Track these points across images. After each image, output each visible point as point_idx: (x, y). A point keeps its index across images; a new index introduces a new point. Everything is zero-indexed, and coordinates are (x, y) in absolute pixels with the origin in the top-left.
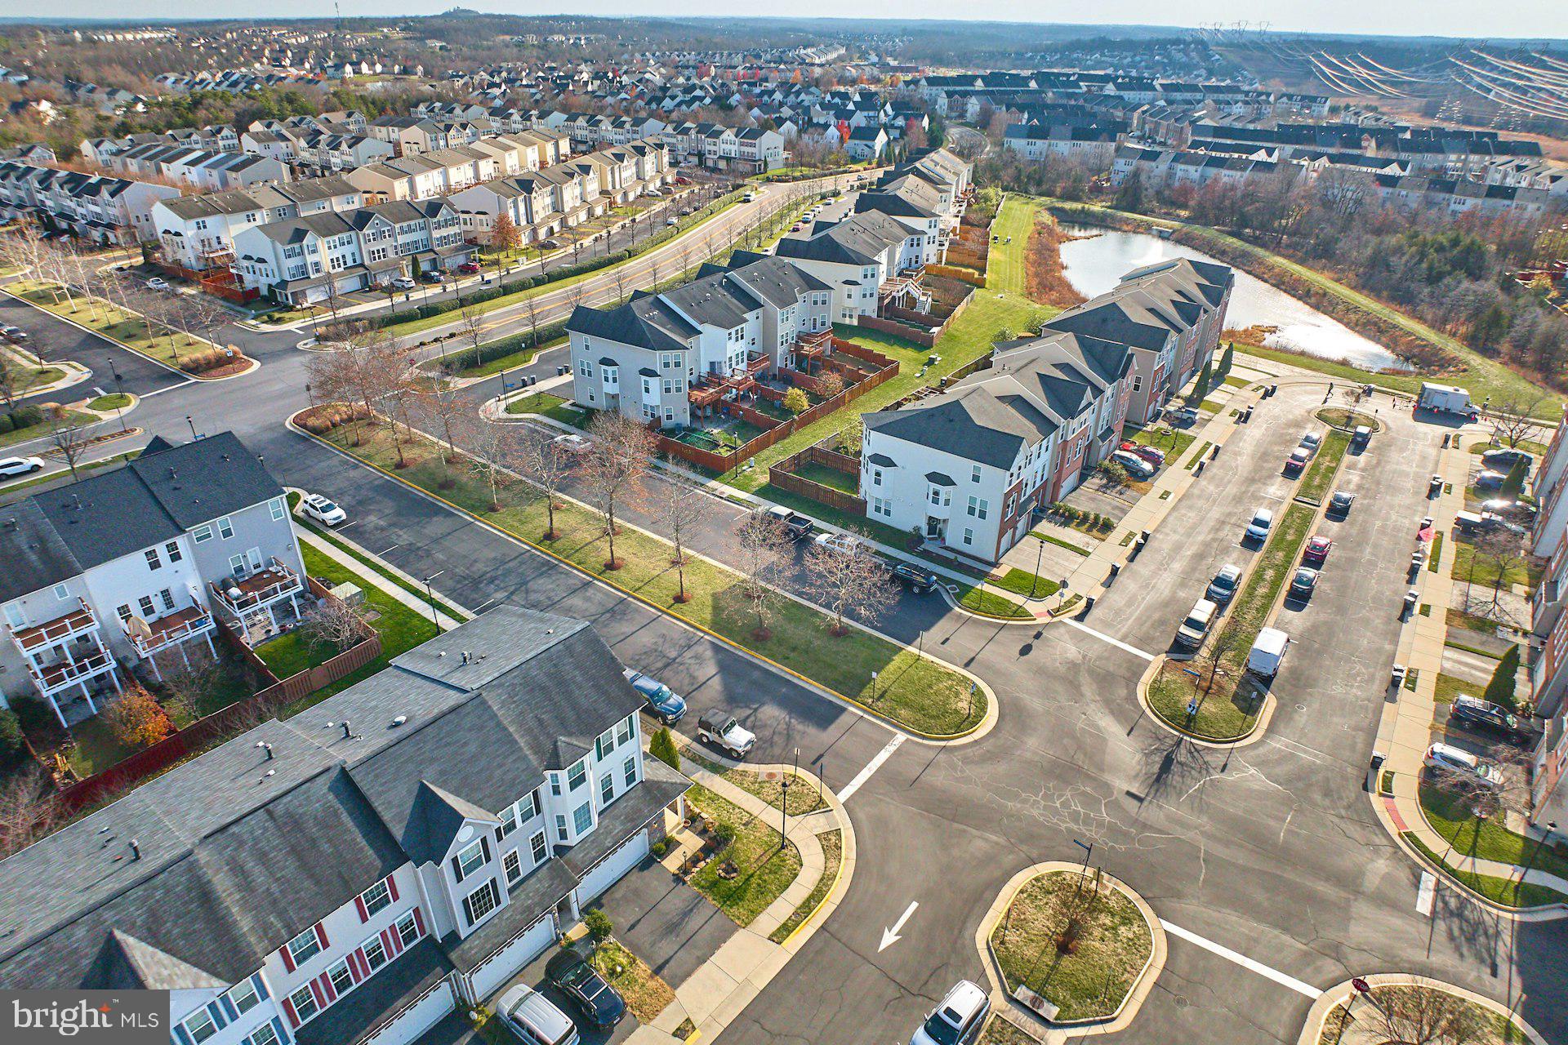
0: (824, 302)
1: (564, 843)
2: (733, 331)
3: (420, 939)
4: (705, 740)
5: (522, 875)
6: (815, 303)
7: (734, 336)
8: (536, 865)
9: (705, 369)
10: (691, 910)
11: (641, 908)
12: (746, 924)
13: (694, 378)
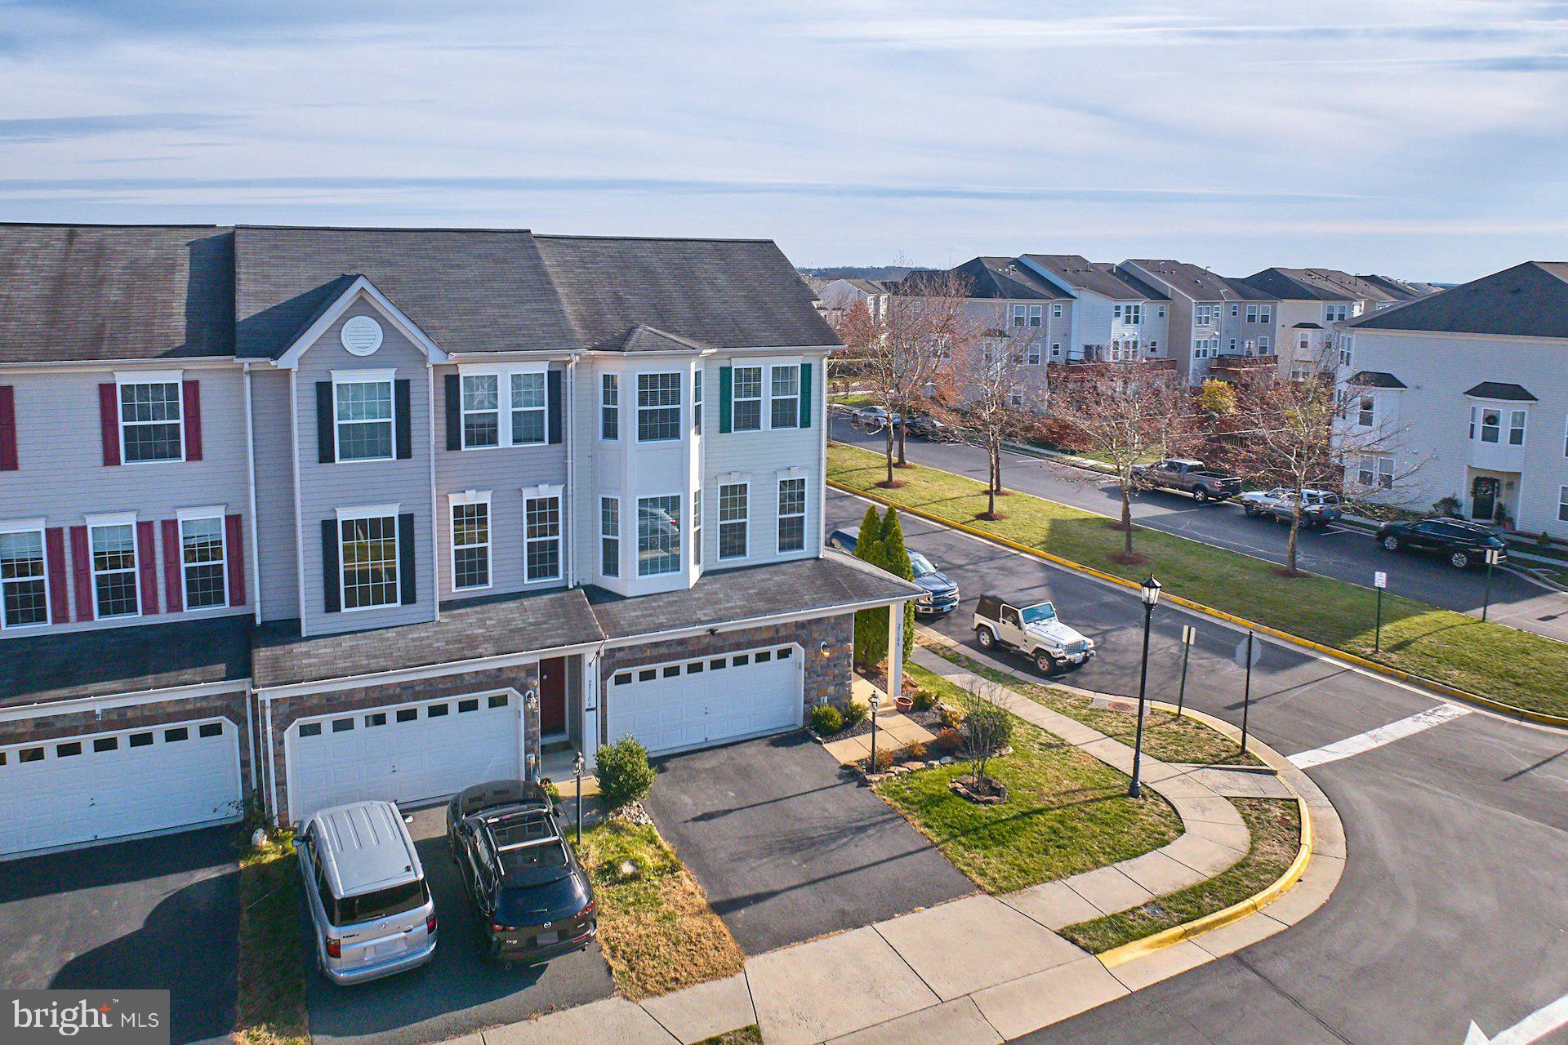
0: (1265, 319)
1: (609, 583)
2: (1123, 305)
3: (224, 610)
4: (985, 640)
5: (489, 588)
6: (1251, 318)
7: (1123, 311)
8: (528, 583)
9: (1077, 355)
10: (861, 829)
11: (741, 793)
12: (1002, 890)
13: (1060, 359)
